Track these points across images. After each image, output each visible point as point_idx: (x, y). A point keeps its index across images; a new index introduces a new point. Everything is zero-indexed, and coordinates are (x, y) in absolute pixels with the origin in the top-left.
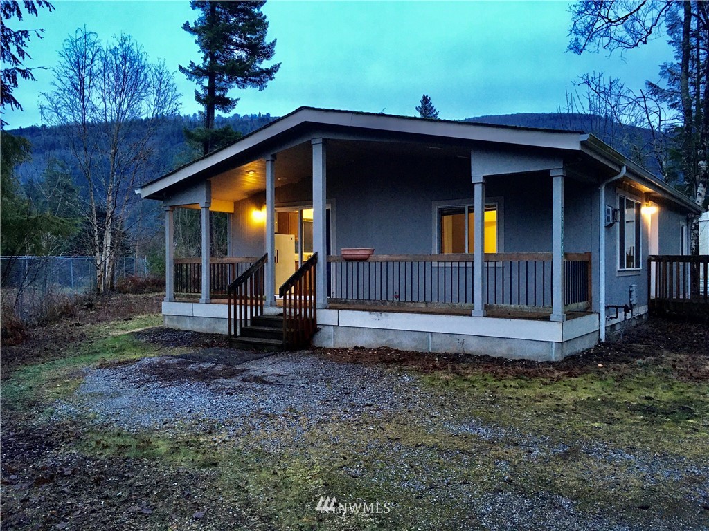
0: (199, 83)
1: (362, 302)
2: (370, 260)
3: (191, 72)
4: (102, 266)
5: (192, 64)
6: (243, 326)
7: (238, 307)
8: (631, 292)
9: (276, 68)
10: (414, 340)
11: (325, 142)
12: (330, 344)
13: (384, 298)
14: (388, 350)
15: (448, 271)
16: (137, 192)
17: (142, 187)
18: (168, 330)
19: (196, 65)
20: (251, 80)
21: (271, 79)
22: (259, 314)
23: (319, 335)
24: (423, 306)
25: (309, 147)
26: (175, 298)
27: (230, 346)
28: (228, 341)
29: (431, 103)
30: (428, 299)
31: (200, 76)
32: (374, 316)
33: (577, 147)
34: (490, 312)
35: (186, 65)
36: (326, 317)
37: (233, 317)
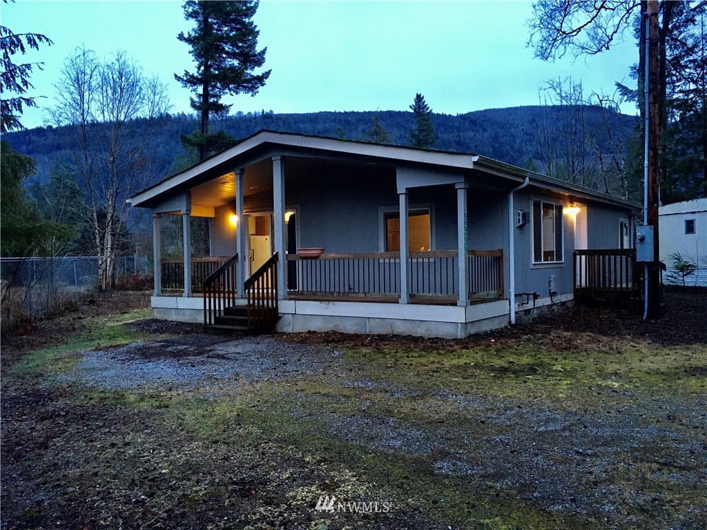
0: (195, 90)
1: (315, 293)
2: (320, 258)
3: (186, 81)
4: (104, 265)
5: (187, 73)
6: (217, 315)
7: (212, 299)
8: (550, 282)
9: (267, 75)
10: (355, 324)
11: (283, 159)
12: (289, 329)
13: (332, 290)
14: (335, 333)
15: (387, 266)
16: (127, 201)
17: (132, 197)
18: (156, 321)
19: (191, 74)
20: (243, 87)
21: (263, 85)
22: (231, 306)
23: (281, 322)
24: (363, 295)
25: (270, 164)
26: (163, 293)
27: (206, 333)
28: (204, 328)
29: (424, 102)
30: (367, 290)
31: (195, 84)
32: (323, 304)
33: (471, 166)
34: (414, 300)
35: (181, 74)
36: (286, 307)
37: (208, 308)
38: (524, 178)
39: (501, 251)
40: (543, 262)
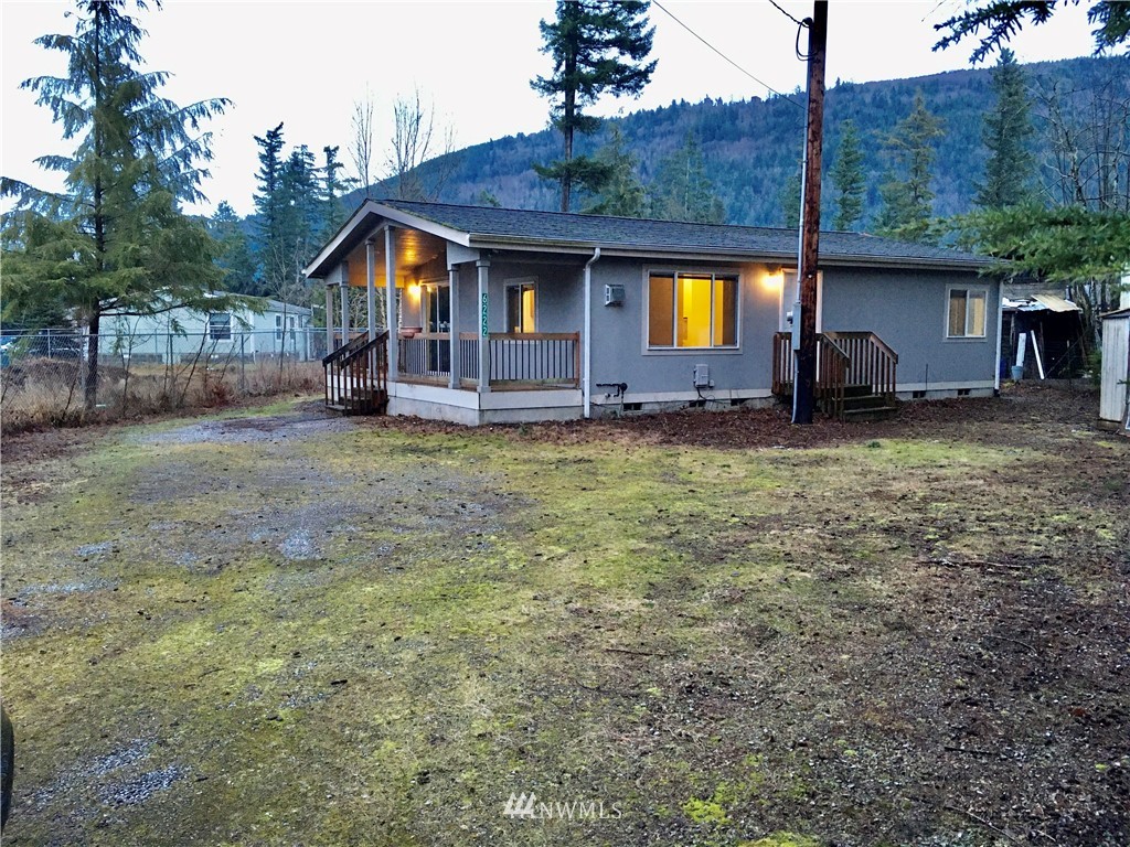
3: (542, 88)
5: (540, 79)
8: (695, 372)
12: (394, 412)
14: (414, 417)
17: (305, 267)
21: (648, 82)
23: (389, 404)
31: (554, 91)
32: (410, 387)
33: (468, 244)
36: (391, 389)
38: (594, 249)
39: (577, 334)
40: (675, 347)
